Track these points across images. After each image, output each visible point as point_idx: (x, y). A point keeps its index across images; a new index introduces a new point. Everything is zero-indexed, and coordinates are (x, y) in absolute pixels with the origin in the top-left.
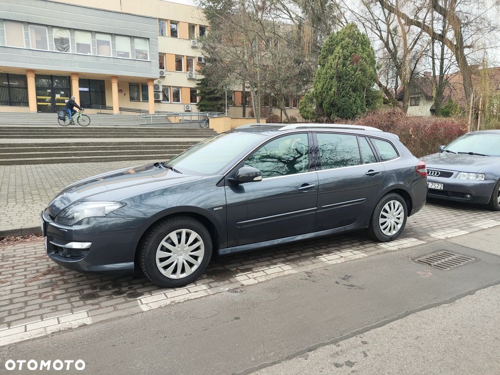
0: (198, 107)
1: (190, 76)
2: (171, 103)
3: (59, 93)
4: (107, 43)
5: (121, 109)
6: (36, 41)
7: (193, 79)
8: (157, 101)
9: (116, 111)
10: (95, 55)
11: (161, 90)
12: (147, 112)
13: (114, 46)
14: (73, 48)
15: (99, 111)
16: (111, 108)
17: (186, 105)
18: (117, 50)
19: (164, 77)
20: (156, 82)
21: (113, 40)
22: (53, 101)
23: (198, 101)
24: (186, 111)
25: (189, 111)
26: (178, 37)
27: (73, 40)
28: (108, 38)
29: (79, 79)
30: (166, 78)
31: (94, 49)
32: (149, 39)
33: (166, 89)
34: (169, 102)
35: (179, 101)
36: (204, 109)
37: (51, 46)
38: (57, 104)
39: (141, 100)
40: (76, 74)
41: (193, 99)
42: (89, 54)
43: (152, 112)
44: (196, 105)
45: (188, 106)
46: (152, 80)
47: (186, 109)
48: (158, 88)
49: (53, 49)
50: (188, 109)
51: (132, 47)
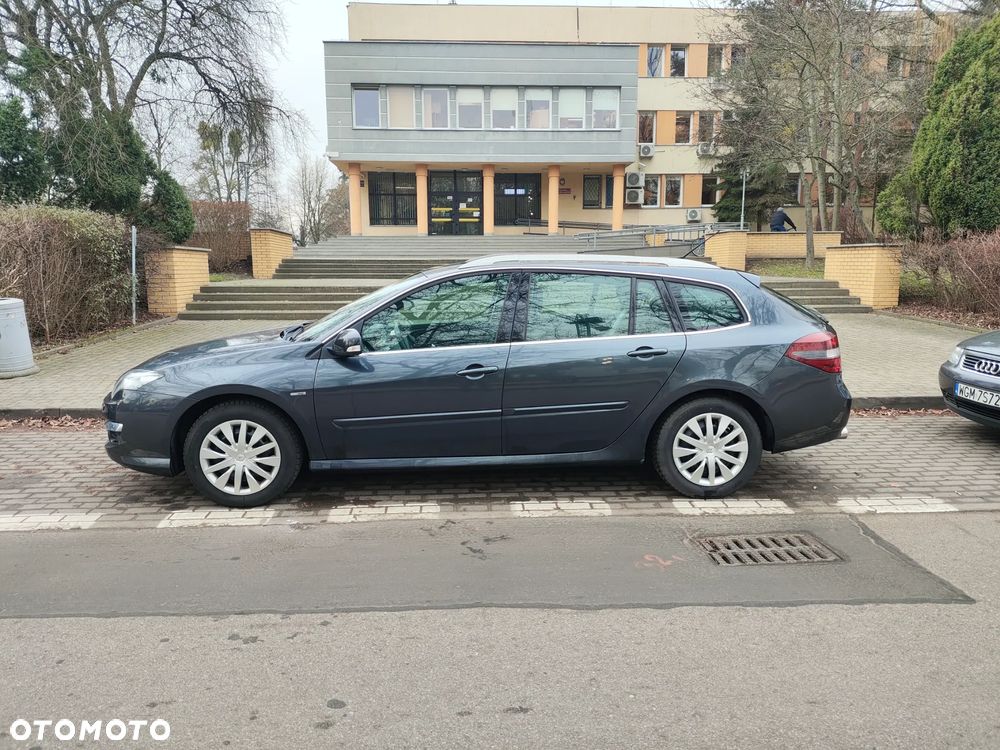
0: (714, 212)
1: (704, 151)
2: (660, 208)
3: (465, 201)
4: (545, 104)
5: (562, 225)
6: (433, 114)
7: (711, 157)
8: (631, 205)
9: (553, 228)
10: (522, 129)
11: (642, 183)
12: (608, 227)
13: (556, 110)
14: (487, 118)
15: (525, 229)
16: (546, 224)
17: (690, 210)
18: (560, 116)
19: (650, 158)
20: (629, 170)
21: (555, 97)
22: (455, 214)
23: (717, 200)
24: (690, 222)
25: (697, 222)
26: (686, 75)
27: (488, 105)
28: (546, 95)
29: (496, 174)
30: (654, 160)
31: (521, 119)
32: (620, 87)
33: (652, 181)
34: (658, 206)
35: (676, 203)
36: (724, 215)
37: (453, 121)
38: (460, 220)
39: (604, 206)
40: (490, 166)
41: (707, 198)
42: (512, 129)
43: (617, 227)
44: (712, 208)
45: (693, 211)
46: (623, 166)
47: (690, 219)
48: (638, 179)
49: (455, 125)
50: (695, 217)
51: (589, 107)
